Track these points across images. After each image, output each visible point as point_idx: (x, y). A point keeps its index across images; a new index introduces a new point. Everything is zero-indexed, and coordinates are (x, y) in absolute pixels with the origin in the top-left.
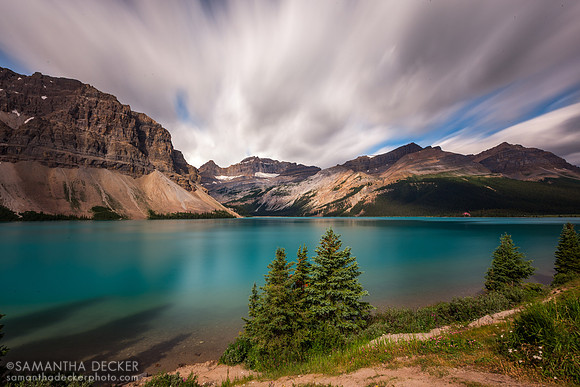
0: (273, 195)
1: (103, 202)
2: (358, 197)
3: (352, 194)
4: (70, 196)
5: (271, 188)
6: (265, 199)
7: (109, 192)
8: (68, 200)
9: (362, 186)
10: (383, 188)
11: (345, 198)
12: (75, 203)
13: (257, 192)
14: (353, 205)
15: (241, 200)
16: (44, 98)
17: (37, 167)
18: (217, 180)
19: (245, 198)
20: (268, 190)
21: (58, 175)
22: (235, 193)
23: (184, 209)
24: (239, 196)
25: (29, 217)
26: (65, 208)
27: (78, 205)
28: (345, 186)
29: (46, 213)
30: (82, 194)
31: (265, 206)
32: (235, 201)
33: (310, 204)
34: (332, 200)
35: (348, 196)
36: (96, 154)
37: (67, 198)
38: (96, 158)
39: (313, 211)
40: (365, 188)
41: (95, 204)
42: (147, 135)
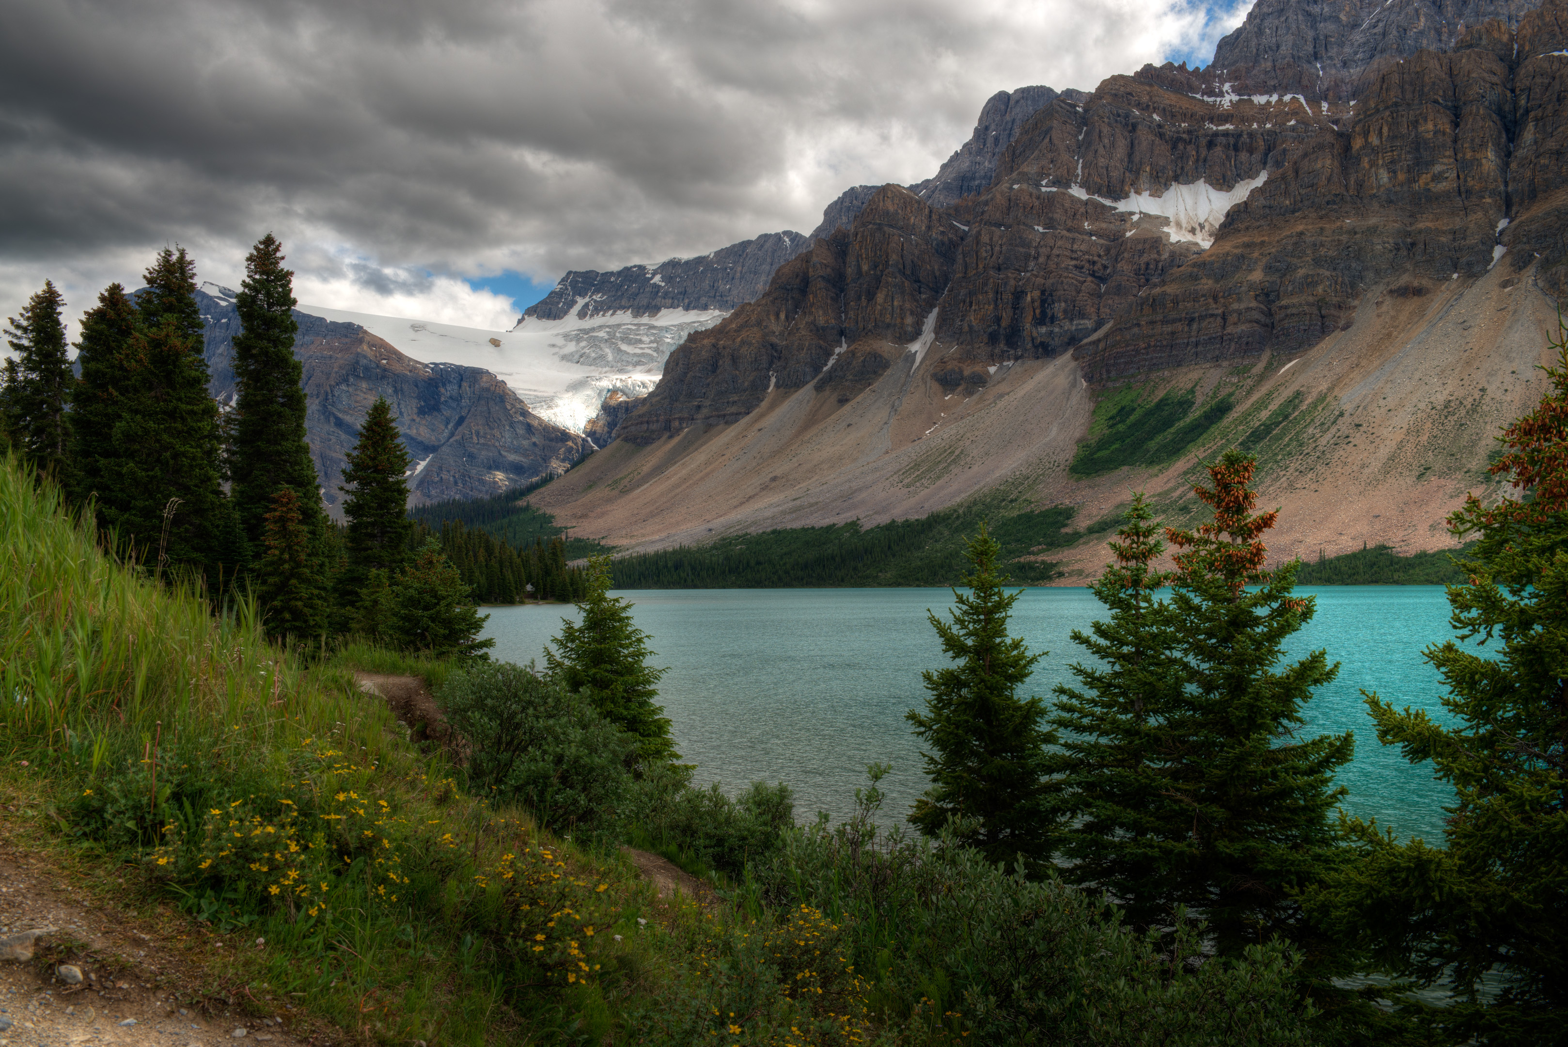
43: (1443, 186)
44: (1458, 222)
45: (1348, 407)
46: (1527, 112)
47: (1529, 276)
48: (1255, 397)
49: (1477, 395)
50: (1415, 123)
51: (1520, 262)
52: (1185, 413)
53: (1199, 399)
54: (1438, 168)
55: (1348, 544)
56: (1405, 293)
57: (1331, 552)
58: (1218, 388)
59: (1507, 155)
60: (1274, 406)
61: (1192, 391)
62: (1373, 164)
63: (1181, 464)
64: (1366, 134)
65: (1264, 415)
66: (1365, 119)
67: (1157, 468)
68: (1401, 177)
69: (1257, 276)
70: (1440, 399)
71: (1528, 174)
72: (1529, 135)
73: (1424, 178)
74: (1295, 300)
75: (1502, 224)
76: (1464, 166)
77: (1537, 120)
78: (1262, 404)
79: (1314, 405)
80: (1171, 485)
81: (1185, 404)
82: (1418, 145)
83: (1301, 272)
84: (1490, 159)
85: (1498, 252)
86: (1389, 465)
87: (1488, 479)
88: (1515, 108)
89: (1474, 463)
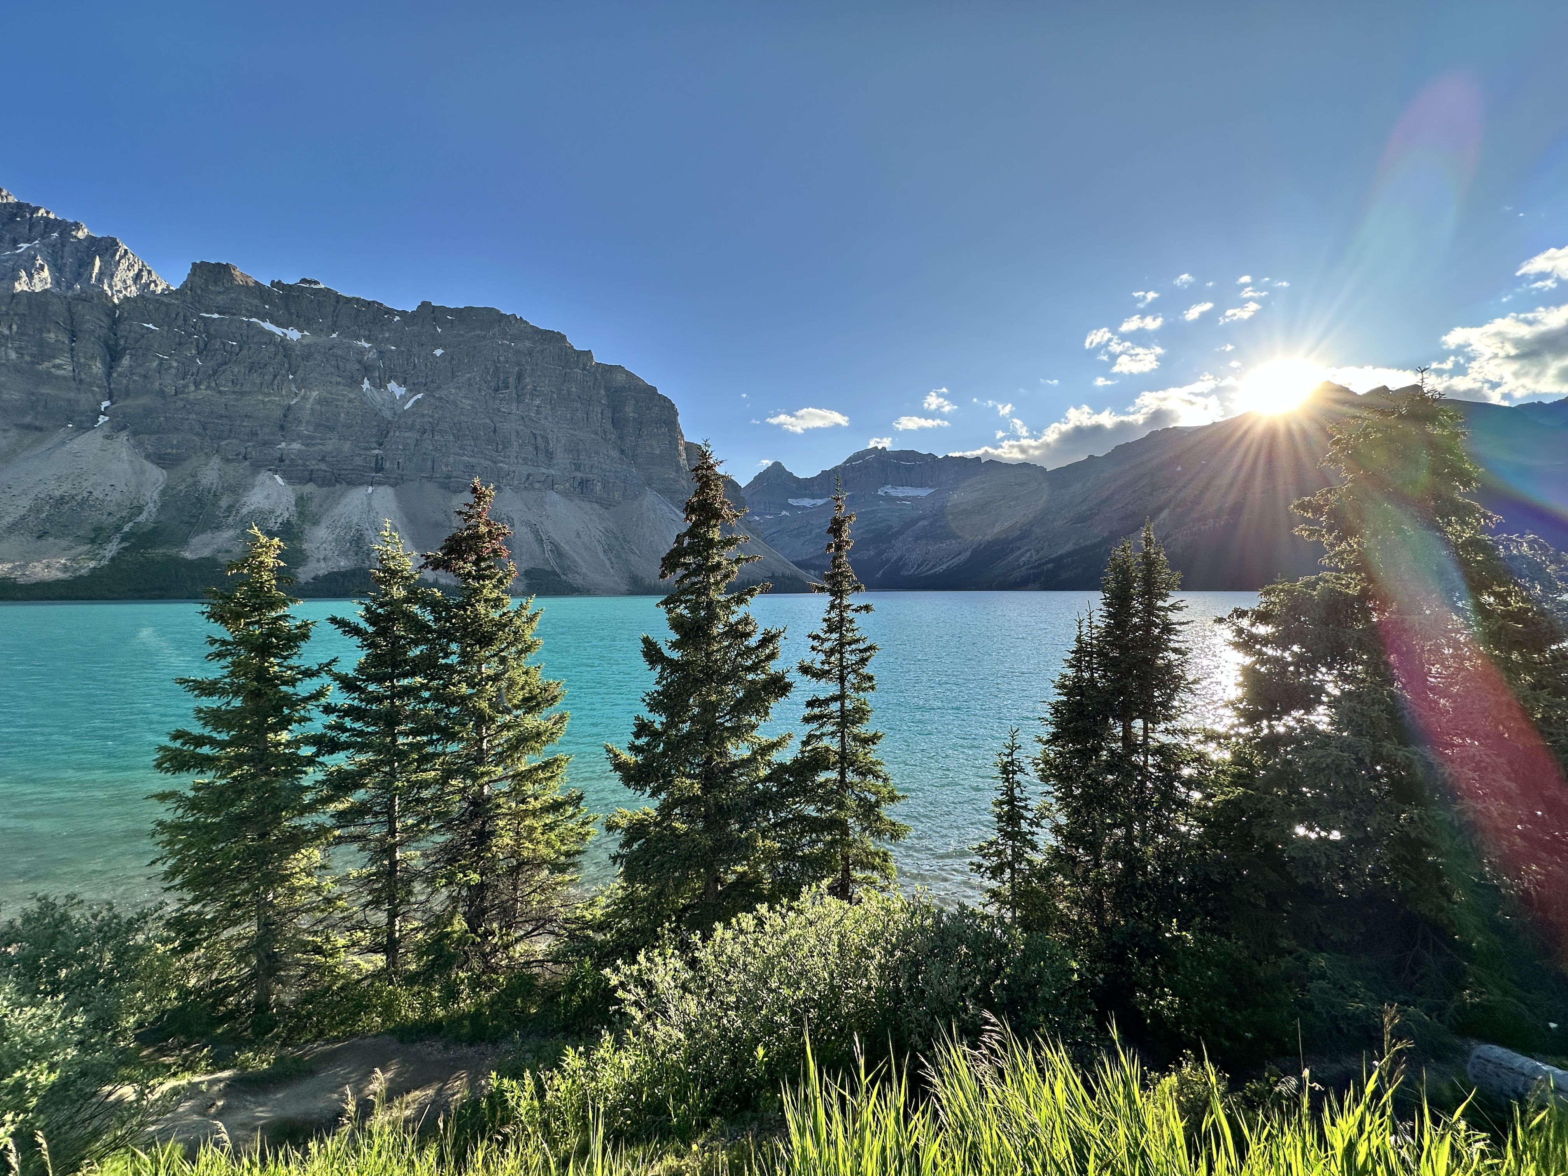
0: (917, 538)
1: (546, 560)
5: (915, 522)
6: (899, 547)
7: (557, 538)
13: (879, 533)
16: (439, 352)
17: (432, 493)
18: (790, 507)
20: (907, 525)
28: (1106, 512)
31: (899, 564)
33: (1010, 558)
34: (1069, 548)
36: (533, 462)
38: (531, 470)
39: (1017, 575)
41: (532, 565)
42: (629, 411)
43: (61, 372)
44: (72, 395)
46: (125, 349)
47: (123, 436)
49: (86, 495)
50: (40, 331)
51: (118, 428)
54: (58, 361)
56: (28, 427)
59: (110, 369)
68: (27, 358)
70: (57, 493)
71: (125, 382)
72: (126, 361)
73: (46, 364)
75: (106, 404)
76: (77, 366)
77: (131, 355)
82: (42, 344)
84: (98, 367)
85: (102, 419)
86: (12, 529)
87: (93, 541)
88: (117, 344)
89: (81, 533)
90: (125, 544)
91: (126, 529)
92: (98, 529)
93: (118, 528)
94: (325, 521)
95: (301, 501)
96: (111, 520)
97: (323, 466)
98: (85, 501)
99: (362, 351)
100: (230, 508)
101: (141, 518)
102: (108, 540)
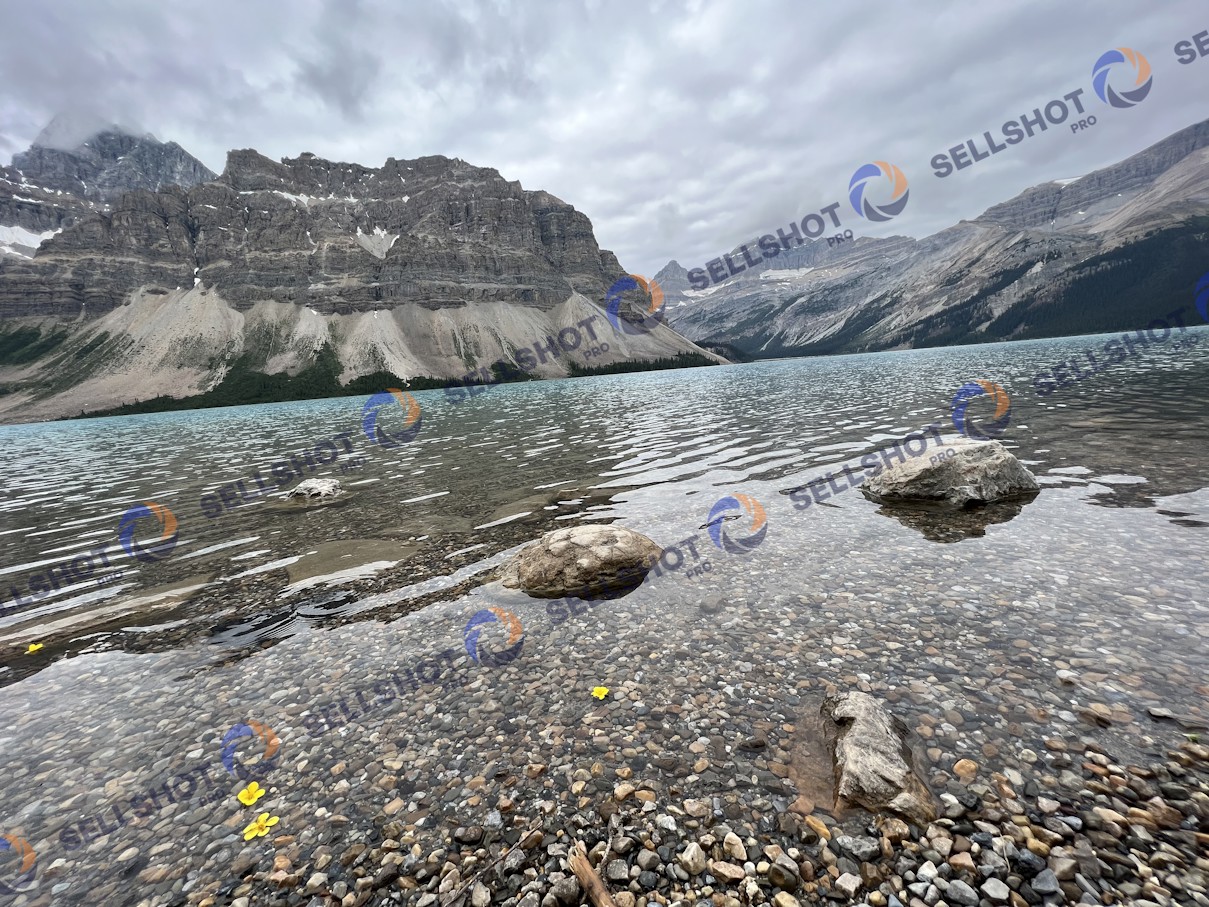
0: (797, 314)
1: (505, 356)
2: (1012, 295)
3: (996, 289)
4: (462, 350)
5: (794, 300)
6: (779, 324)
7: (511, 337)
8: (461, 357)
9: (1030, 264)
10: (1095, 262)
11: (975, 299)
12: (469, 360)
13: (764, 312)
14: (997, 313)
15: (733, 331)
16: (406, 199)
17: (418, 312)
18: (685, 298)
19: (742, 326)
20: (787, 304)
21: (442, 319)
22: (721, 318)
23: (626, 355)
24: (730, 324)
25: (419, 384)
26: (459, 370)
27: (474, 364)
28: (976, 271)
29: (436, 377)
30: (476, 345)
31: (781, 338)
32: (720, 334)
33: (882, 323)
34: (938, 308)
35: (985, 293)
36: (486, 280)
37: (459, 354)
38: (486, 286)
39: (888, 337)
40: (1038, 268)
41: (495, 360)
42: (554, 230)
43: (165, 250)
44: (175, 267)
45: (137, 339)
46: (199, 226)
47: (213, 292)
48: (80, 333)
49: (199, 336)
50: (145, 220)
51: (208, 286)
52: (35, 339)
53: (44, 332)
54: (161, 242)
55: (149, 395)
56: (155, 292)
57: (141, 400)
58: (55, 327)
59: (193, 242)
60: (93, 338)
61: (38, 328)
62: (126, 234)
63: (39, 364)
64: (120, 219)
65: (89, 341)
66: (117, 213)
67: (21, 366)
68: (143, 242)
69: (69, 275)
70: (182, 337)
71: (204, 251)
72: (201, 235)
73: (155, 246)
74: (95, 290)
75: (196, 270)
76: (174, 243)
77: (204, 231)
78: (87, 335)
79: (118, 337)
80: (35, 373)
81: (35, 334)
82: (149, 230)
83: (96, 277)
84: (186, 243)
85: (197, 280)
86: (162, 363)
87: (210, 368)
88: (193, 224)
89: (203, 362)
90: (230, 368)
91: (228, 357)
92: (212, 359)
93: (223, 357)
94: (350, 341)
95: (332, 327)
96: (218, 352)
97: (341, 299)
98: (200, 339)
99: (351, 207)
100: (288, 336)
101: (235, 349)
102: (218, 366)
